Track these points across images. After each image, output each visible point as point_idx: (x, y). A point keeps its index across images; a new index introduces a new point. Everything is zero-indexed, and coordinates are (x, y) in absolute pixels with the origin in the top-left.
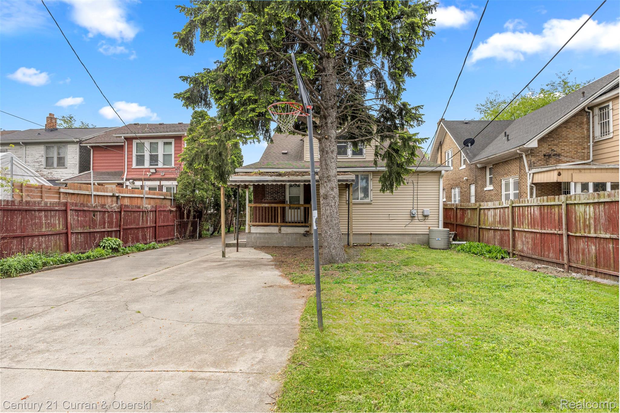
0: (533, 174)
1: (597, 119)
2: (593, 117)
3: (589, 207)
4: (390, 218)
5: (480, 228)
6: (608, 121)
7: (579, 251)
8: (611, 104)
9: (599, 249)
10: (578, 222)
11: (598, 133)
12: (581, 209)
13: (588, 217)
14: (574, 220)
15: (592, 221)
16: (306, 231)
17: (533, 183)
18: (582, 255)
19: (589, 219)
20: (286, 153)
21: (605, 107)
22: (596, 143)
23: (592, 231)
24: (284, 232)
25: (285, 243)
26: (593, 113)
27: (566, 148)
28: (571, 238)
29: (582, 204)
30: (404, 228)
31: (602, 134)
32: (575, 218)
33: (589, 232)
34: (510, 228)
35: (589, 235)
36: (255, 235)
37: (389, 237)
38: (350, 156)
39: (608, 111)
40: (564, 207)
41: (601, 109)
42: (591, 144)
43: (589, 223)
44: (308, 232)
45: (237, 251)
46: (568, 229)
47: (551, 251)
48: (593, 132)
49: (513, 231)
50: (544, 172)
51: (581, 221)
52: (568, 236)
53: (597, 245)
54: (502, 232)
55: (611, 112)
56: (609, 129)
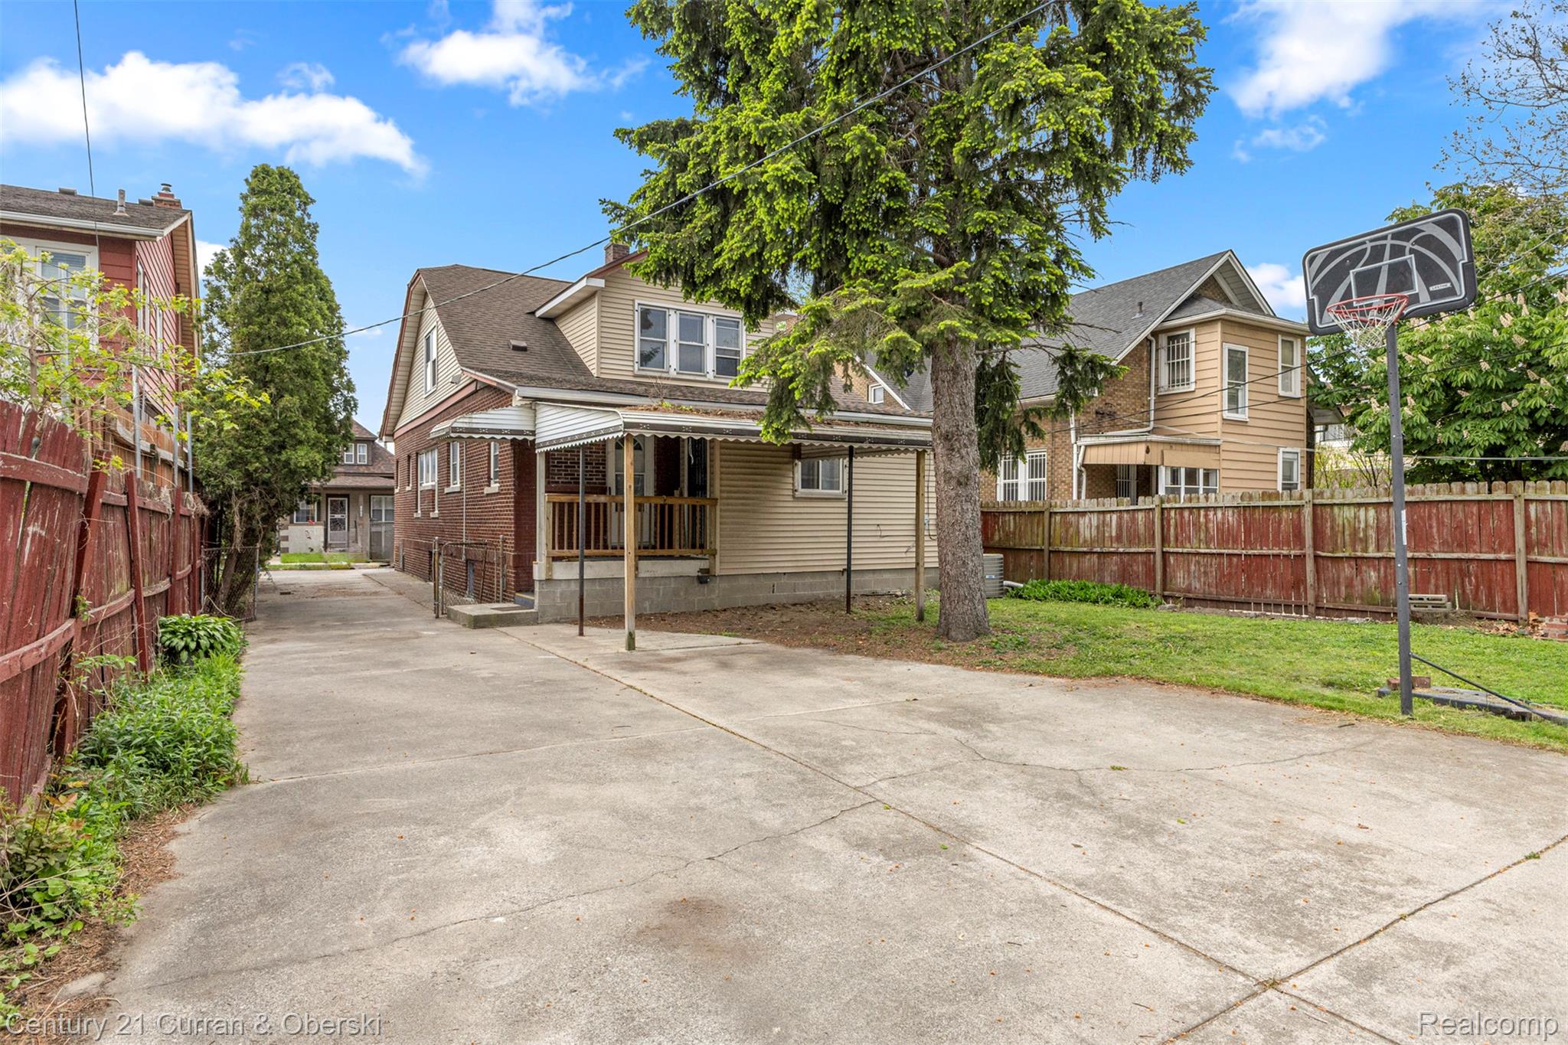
0: (1086, 446)
1: (1163, 354)
2: (1157, 350)
3: (1366, 510)
4: (883, 534)
5: (1050, 552)
6: (1188, 361)
7: (1338, 582)
8: (1192, 332)
9: (1386, 576)
10: (1340, 535)
11: (1164, 381)
12: (1349, 513)
13: (1362, 525)
14: (1328, 531)
15: (1372, 533)
16: (701, 570)
17: (1083, 465)
18: (1346, 587)
19: (1365, 530)
20: (524, 349)
21: (1177, 337)
22: (1160, 398)
23: (1372, 547)
24: (647, 575)
25: (647, 604)
26: (1157, 343)
27: (1123, 402)
28: (1321, 561)
29: (1349, 505)
30: (904, 555)
31: (1173, 382)
32: (1332, 528)
33: (1365, 550)
34: (1157, 549)
35: (1365, 555)
36: (564, 586)
37: (877, 576)
38: (711, 376)
39: (1188, 345)
40: (1308, 511)
41: (1171, 339)
42: (1153, 398)
43: (1366, 536)
44: (707, 571)
45: (581, 634)
46: (1315, 547)
47: (1270, 586)
48: (1157, 377)
49: (1164, 553)
50: (1114, 444)
51: (1347, 533)
52: (1316, 557)
53: (1382, 569)
54: (1126, 558)
55: (1192, 346)
56: (1188, 374)
